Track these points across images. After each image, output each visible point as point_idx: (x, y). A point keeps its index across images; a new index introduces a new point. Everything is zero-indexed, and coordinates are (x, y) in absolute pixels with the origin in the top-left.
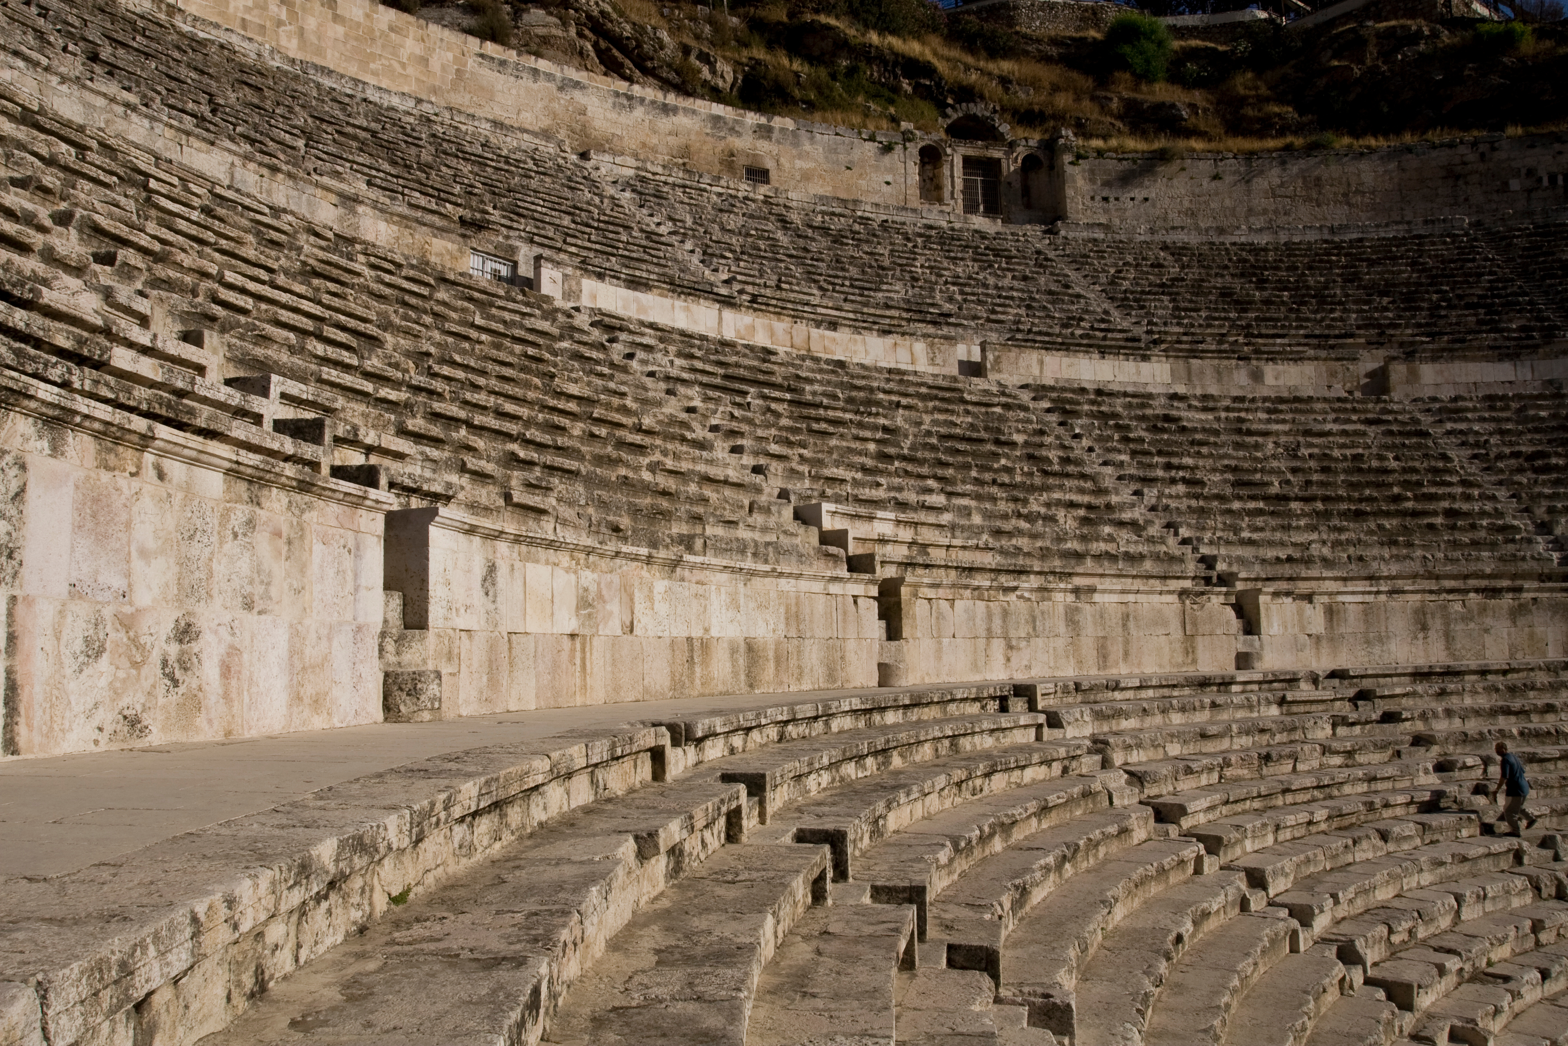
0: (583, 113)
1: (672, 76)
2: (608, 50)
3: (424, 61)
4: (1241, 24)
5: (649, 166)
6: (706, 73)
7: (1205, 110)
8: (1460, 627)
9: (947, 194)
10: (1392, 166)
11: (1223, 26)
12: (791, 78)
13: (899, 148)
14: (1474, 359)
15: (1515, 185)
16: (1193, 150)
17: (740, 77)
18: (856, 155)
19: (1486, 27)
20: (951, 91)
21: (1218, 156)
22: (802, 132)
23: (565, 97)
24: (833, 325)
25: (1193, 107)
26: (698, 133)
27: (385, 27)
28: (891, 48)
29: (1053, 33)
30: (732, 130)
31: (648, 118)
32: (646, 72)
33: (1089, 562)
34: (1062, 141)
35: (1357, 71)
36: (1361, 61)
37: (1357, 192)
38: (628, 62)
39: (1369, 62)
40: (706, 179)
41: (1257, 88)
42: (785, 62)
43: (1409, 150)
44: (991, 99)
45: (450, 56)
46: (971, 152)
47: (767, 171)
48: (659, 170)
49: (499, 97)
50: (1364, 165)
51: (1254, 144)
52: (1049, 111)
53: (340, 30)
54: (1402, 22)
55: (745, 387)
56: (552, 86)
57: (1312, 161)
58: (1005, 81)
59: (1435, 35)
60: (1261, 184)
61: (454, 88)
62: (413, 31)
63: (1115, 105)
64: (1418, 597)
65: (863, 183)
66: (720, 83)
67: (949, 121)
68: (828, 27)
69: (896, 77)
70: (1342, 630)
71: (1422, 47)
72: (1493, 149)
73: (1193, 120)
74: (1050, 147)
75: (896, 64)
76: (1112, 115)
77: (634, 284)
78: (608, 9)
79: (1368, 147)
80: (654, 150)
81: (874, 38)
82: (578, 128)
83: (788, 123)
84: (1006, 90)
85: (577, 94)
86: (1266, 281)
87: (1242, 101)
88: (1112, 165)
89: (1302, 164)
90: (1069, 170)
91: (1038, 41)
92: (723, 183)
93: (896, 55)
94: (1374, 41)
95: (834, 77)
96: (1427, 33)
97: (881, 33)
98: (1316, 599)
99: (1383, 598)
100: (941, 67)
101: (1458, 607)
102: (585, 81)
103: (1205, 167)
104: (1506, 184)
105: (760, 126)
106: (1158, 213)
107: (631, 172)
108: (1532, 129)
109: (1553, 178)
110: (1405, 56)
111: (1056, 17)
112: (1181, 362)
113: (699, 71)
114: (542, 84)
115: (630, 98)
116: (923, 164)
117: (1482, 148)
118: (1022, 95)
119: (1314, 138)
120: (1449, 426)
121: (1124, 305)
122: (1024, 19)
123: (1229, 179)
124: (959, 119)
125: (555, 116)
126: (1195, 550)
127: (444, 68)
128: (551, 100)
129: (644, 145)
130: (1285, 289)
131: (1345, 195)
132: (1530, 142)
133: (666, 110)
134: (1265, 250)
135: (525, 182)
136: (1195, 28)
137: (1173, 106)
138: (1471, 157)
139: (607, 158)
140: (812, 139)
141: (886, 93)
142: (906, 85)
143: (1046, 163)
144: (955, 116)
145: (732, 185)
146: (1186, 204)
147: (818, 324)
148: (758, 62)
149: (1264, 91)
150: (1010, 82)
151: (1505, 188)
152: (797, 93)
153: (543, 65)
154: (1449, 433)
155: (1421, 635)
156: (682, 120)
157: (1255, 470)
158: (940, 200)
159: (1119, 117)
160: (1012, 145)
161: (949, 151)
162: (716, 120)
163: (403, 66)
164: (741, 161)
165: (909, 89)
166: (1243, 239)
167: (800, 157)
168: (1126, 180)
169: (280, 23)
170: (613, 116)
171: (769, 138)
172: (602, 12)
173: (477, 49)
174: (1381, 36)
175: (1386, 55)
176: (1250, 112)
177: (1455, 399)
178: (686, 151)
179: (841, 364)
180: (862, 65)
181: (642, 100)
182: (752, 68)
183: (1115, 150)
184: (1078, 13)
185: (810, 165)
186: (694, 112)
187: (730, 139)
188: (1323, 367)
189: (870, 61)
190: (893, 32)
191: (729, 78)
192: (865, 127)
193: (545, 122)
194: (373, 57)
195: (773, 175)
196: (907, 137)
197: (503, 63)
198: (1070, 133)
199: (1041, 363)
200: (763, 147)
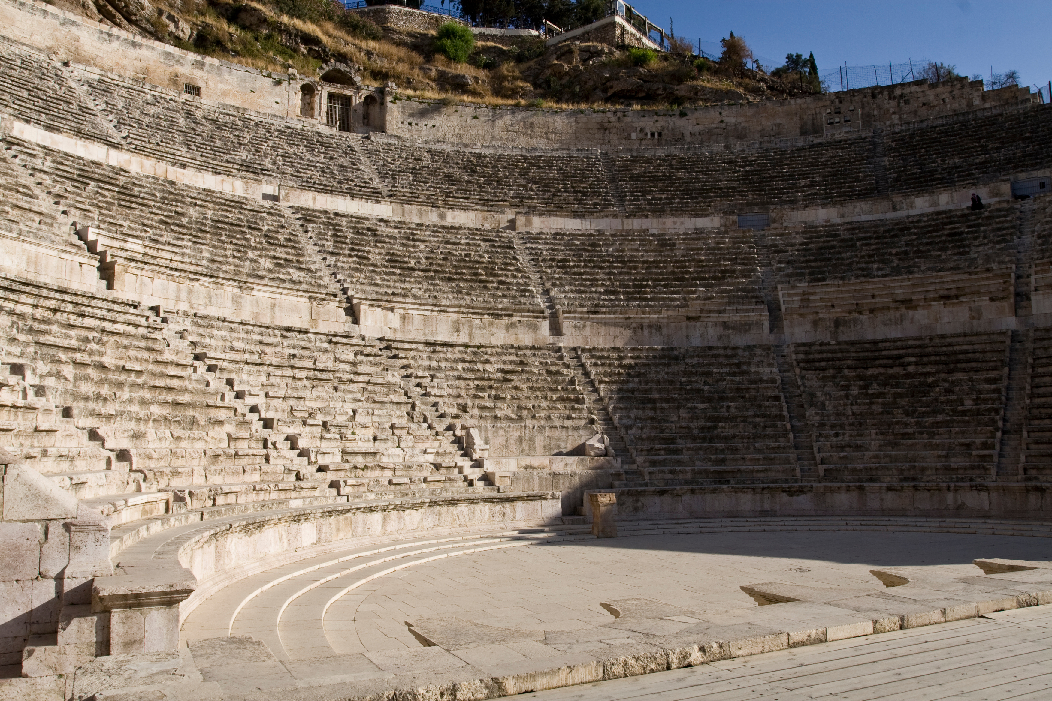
0: (77, 40)
1: (149, 26)
2: (106, 6)
4: (521, 36)
5: (109, 74)
6: (172, 27)
7: (483, 81)
8: (478, 331)
9: (316, 112)
10: (573, 119)
11: (511, 36)
12: (227, 36)
13: (285, 84)
14: (561, 216)
15: (634, 136)
16: (464, 101)
17: (195, 33)
18: (258, 84)
19: (634, 51)
20: (333, 55)
21: (477, 106)
22: (224, 68)
23: (65, 29)
24: (183, 166)
25: (476, 79)
26: (155, 61)
28: (294, 26)
29: (410, 29)
30: (178, 61)
31: (121, 48)
32: (130, 21)
33: (266, 280)
34: (388, 89)
35: (566, 67)
36: (570, 62)
37: (552, 132)
38: (118, 15)
39: (574, 63)
40: (147, 86)
41: (513, 71)
42: (226, 26)
43: (582, 112)
44: (357, 62)
46: (333, 90)
47: (200, 88)
48: (117, 78)
49: (18, 24)
50: (557, 118)
51: (500, 101)
52: (391, 73)
54: (595, 44)
55: (87, 181)
56: (57, 22)
57: (530, 113)
58: (369, 53)
59: (611, 53)
60: (500, 123)
63: (433, 73)
64: (456, 315)
65: (261, 101)
66: (181, 35)
67: (324, 72)
68: (255, 9)
69: (296, 43)
70: (410, 327)
71: (603, 58)
72: (625, 116)
73: (475, 85)
74: (382, 92)
75: (296, 36)
76: (430, 79)
77: (50, 128)
79: (561, 109)
80: (124, 68)
81: (285, 19)
82: (73, 49)
83: (216, 61)
84: (369, 58)
85: (73, 29)
86: (476, 172)
87: (505, 78)
88: (416, 106)
89: (524, 114)
90: (389, 105)
91: (400, 33)
92: (158, 89)
93: (297, 30)
94: (577, 52)
95: (256, 39)
96: (606, 51)
97: (291, 16)
98: (395, 310)
99: (435, 314)
100: (325, 39)
101: (478, 322)
102: (80, 23)
103: (470, 111)
104: (629, 135)
105: (197, 61)
106: (440, 134)
107: (97, 77)
108: (645, 107)
109: (653, 134)
110: (594, 62)
111: (413, 20)
112: (399, 206)
113: (167, 26)
114: (49, 19)
115: (110, 35)
116: (304, 95)
117: (619, 114)
118: (379, 62)
119: (531, 101)
120: (529, 245)
121: (383, 176)
122: (393, 19)
123: (482, 119)
124: (330, 71)
125: (57, 40)
126: (342, 285)
128: (55, 30)
129: (117, 64)
130: (484, 177)
131: (546, 134)
132: (643, 114)
133: (134, 44)
134: (485, 157)
135: (8, 71)
136: (496, 36)
137: (464, 77)
138: (613, 119)
139: (81, 66)
140: (230, 72)
141: (289, 51)
142: (303, 49)
143: (379, 100)
144: (327, 69)
145: (164, 91)
146: (457, 131)
147: (174, 164)
148: (208, 25)
149: (517, 73)
150: (372, 54)
151: (629, 137)
152: (229, 46)
153: (50, 8)
154: (527, 248)
155: (456, 334)
156: (143, 52)
157: (405, 256)
158: (312, 116)
159: (434, 81)
160: (358, 89)
161: (319, 88)
162: (168, 54)
164: (182, 80)
165: (305, 52)
166: (478, 151)
167: (221, 82)
168: (423, 114)
170: (98, 44)
171: (203, 69)
174: (582, 50)
175: (585, 61)
176: (506, 84)
177: (540, 234)
178: (146, 71)
179: (172, 183)
180: (276, 34)
181: (118, 38)
182: (204, 28)
183: (418, 97)
184: (427, 20)
185: (229, 87)
186: (153, 48)
187: (176, 66)
188: (480, 214)
189: (280, 31)
190: (299, 17)
191: (188, 32)
192: (267, 69)
193: (50, 43)
195: (203, 91)
196: (291, 78)
197: (23, 6)
198: (394, 85)
199: (314, 199)
200: (198, 73)
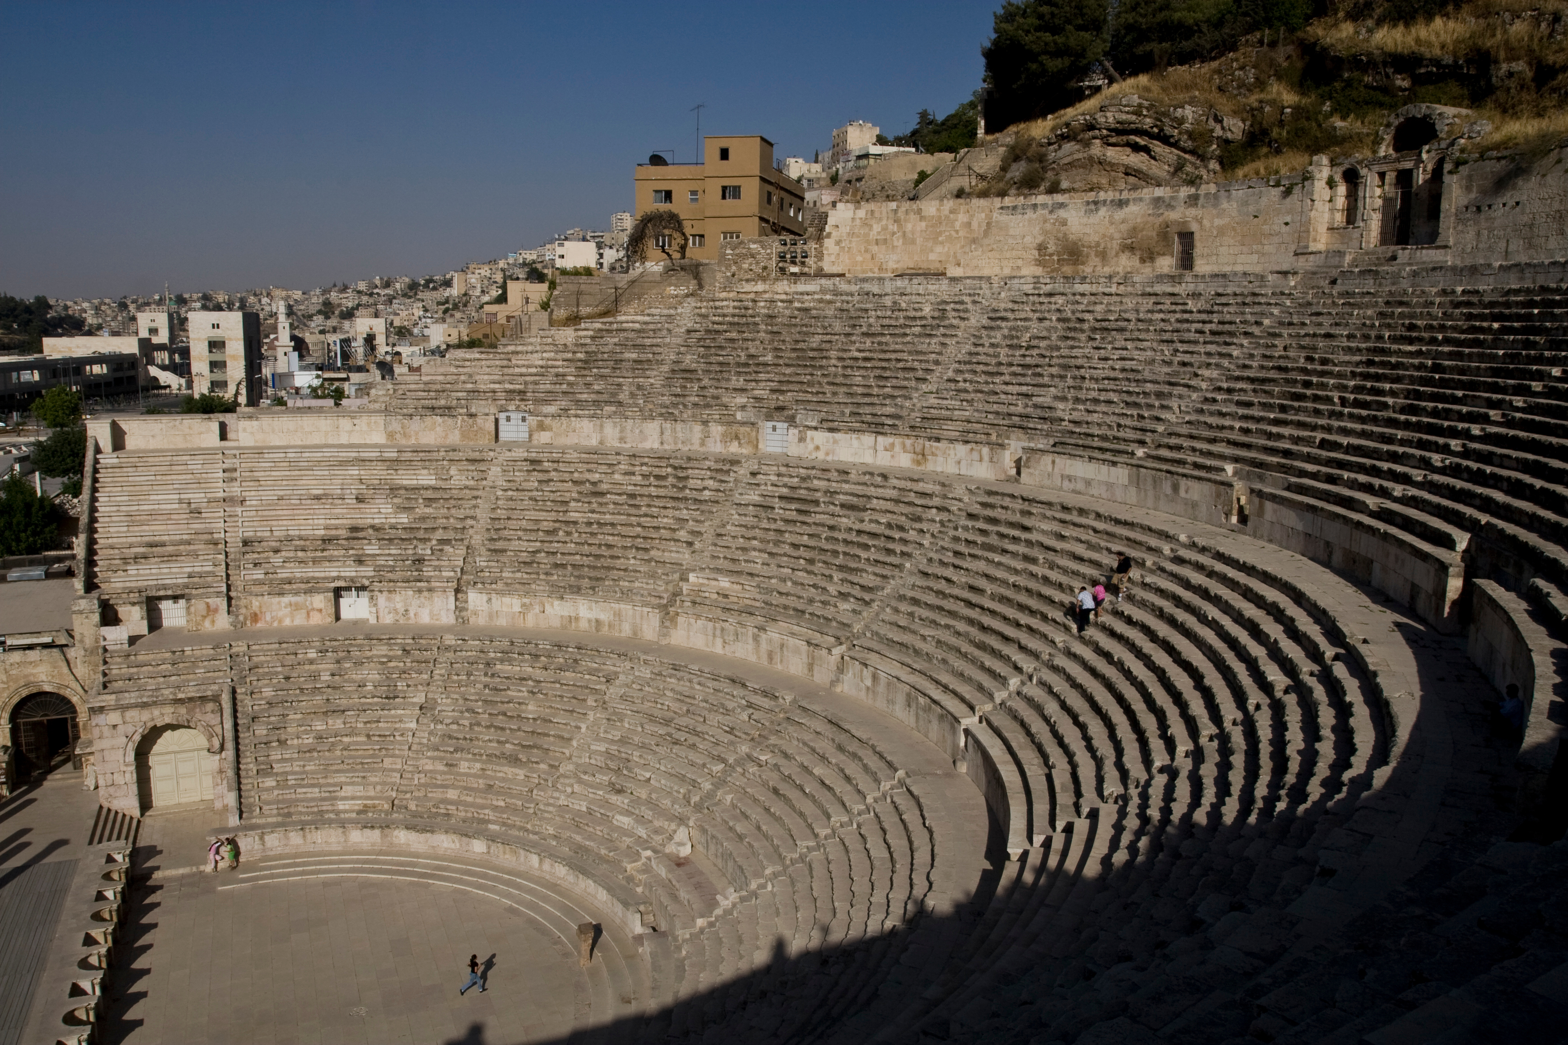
0: (1064, 223)
1: (1188, 144)
3: (969, 224)
6: (1218, 130)
9: (1359, 216)
12: (1278, 115)
13: (1297, 189)
18: (1264, 201)
22: (1222, 193)
23: (1053, 216)
26: (1143, 216)
27: (947, 212)
30: (1169, 205)
31: (1108, 214)
42: (1285, 96)
45: (983, 215)
47: (1192, 233)
49: (1011, 232)
53: (923, 224)
56: (1046, 212)
61: (986, 233)
62: (963, 208)
65: (1266, 227)
66: (1229, 135)
69: (1387, 77)
75: (1388, 63)
78: (1124, 117)
80: (1112, 239)
81: (1381, 36)
82: (1060, 235)
83: (1212, 189)
85: (1061, 212)
90: (1447, 178)
102: (1067, 201)
105: (1189, 197)
106: (1525, 219)
113: (1213, 131)
114: (1040, 211)
115: (1096, 203)
116: (1348, 185)
125: (1047, 232)
127: (979, 226)
128: (1045, 221)
129: (1104, 236)
133: (1121, 204)
140: (1229, 197)
144: (1396, 123)
146: (1556, 206)
156: (1132, 209)
158: (1354, 223)
160: (1421, 153)
161: (1363, 172)
162: (1157, 201)
163: (957, 232)
164: (1173, 230)
167: (1219, 216)
168: (1502, 182)
169: (894, 234)
170: (1085, 220)
171: (1196, 205)
172: (1118, 123)
173: (999, 205)
178: (1133, 233)
181: (1105, 201)
185: (1227, 220)
186: (1141, 200)
187: (1166, 213)
189: (1366, 66)
194: (940, 233)
195: (1197, 236)
196: (1305, 177)
197: (1015, 208)
199: (1053, 462)
200: (1192, 212)
